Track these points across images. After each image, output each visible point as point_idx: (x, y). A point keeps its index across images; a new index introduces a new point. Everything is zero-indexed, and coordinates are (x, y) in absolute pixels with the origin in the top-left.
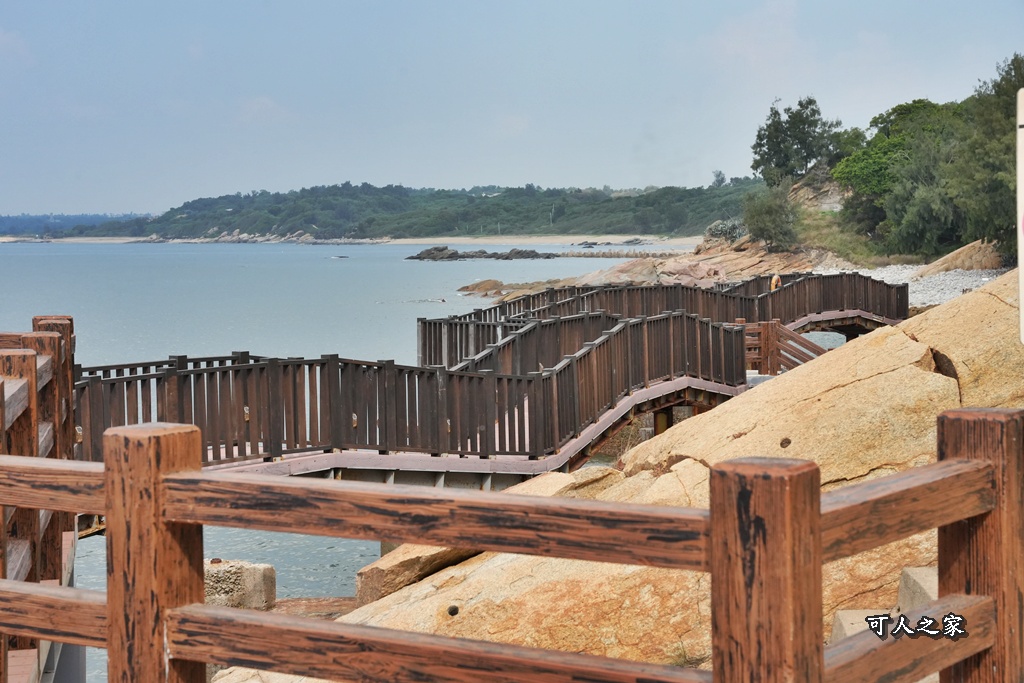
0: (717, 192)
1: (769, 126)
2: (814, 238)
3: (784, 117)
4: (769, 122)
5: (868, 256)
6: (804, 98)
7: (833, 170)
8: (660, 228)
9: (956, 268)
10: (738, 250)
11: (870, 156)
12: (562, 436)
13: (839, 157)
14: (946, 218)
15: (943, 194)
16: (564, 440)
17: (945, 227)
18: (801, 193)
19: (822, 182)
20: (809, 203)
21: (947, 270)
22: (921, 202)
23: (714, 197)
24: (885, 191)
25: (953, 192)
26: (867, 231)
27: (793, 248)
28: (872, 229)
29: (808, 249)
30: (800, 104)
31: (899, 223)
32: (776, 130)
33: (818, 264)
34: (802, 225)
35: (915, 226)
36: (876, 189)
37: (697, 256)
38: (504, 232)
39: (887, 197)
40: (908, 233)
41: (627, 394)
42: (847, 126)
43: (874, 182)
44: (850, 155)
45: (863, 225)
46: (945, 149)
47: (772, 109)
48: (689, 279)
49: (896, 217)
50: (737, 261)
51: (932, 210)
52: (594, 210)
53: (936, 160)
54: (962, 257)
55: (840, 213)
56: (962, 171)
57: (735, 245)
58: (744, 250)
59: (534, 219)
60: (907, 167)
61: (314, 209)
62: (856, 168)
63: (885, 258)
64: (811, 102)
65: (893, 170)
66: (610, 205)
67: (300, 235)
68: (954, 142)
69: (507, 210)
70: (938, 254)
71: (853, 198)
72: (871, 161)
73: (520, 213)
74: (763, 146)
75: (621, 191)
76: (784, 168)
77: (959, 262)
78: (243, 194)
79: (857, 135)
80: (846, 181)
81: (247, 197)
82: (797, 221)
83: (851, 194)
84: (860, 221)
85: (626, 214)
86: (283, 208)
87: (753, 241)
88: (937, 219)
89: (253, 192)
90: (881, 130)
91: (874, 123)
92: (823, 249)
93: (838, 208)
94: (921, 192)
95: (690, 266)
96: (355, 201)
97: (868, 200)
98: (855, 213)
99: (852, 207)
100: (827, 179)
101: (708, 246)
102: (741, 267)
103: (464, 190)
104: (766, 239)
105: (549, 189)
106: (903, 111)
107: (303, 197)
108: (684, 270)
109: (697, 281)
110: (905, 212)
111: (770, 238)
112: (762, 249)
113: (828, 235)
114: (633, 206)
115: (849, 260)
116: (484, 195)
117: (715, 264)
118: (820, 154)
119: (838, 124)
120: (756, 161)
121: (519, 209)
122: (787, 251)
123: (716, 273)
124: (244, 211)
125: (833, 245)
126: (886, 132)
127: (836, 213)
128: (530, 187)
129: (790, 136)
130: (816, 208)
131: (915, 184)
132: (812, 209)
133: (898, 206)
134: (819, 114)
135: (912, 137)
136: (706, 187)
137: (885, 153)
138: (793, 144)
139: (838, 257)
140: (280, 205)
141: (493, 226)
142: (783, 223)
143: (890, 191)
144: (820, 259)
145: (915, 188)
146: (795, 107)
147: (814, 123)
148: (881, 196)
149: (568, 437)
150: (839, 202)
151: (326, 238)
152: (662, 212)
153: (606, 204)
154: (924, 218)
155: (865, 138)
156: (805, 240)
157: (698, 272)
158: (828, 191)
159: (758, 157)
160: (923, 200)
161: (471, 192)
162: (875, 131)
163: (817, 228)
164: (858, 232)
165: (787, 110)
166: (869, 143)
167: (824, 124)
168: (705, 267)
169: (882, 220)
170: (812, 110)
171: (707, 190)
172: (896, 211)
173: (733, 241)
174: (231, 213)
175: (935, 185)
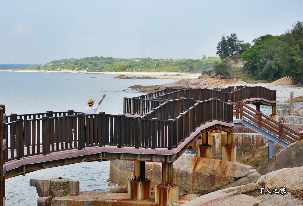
0: (204, 61)
1: (222, 42)
2: (235, 75)
3: (226, 39)
4: (222, 40)
5: (251, 80)
6: (232, 34)
7: (241, 55)
8: (186, 71)
9: (279, 84)
10: (212, 78)
11: (253, 51)
12: (179, 141)
13: (243, 51)
14: (276, 70)
15: (275, 63)
16: (179, 143)
17: (276, 73)
18: (231, 61)
19: (237, 58)
20: (233, 64)
21: (276, 85)
22: (268, 65)
23: (203, 62)
24: (257, 61)
25: (278, 62)
26: (251, 73)
27: (229, 77)
28: (253, 73)
29: (233, 78)
30: (231, 35)
31: (261, 71)
32: (224, 43)
33: (236, 82)
34: (231, 71)
35: (266, 72)
36: (254, 61)
37: (200, 79)
38: (141, 71)
39: (258, 63)
40: (264, 74)
41: (199, 126)
42: (245, 42)
43: (254, 59)
44: (246, 50)
45: (250, 71)
46: (276, 49)
47: (223, 36)
48: (198, 86)
49: (261, 69)
50: (212, 81)
51: (272, 67)
52: (168, 65)
53: (273, 53)
54: (281, 81)
55: (243, 67)
56: (282, 56)
57: (211, 76)
58: (214, 78)
59: (150, 68)
60: (264, 54)
61: (87, 63)
62: (248, 54)
63: (257, 81)
64: (235, 35)
65: (260, 55)
66: (172, 64)
67: (83, 71)
68: (279, 47)
69: (142, 65)
70: (273, 80)
71: (247, 63)
72: (253, 52)
73: (146, 65)
74: (220, 47)
75: (175, 60)
76: (226, 54)
77: (280, 83)
78: (67, 59)
79: (248, 45)
80: (245, 58)
81: (68, 60)
82: (230, 70)
83: (246, 62)
84: (249, 70)
85: (177, 66)
86: (78, 63)
87: (217, 75)
88: (273, 70)
89: (70, 58)
90: (256, 43)
91: (254, 41)
92: (238, 78)
93: (242, 66)
94: (269, 62)
95: (198, 82)
96: (99, 61)
97: (252, 64)
98: (247, 68)
99: (247, 66)
100: (239, 57)
101: (202, 76)
102: (213, 83)
103: (130, 59)
104: (221, 75)
105: (154, 59)
106: (263, 38)
107: (84, 60)
108: (196, 83)
109: (200, 87)
110: (264, 68)
111: (222, 74)
112: (219, 78)
113: (239, 74)
114: (179, 64)
115: (245, 82)
116: (135, 60)
117: (205, 82)
118: (237, 50)
119: (243, 41)
120: (218, 52)
121: (146, 64)
122: (227, 78)
123: (205, 84)
124: (67, 64)
125: (241, 77)
126: (257, 44)
127: (242, 68)
128: (149, 58)
129: (228, 45)
130: (236, 66)
131: (267, 59)
132: (234, 66)
133: (261, 66)
134: (237, 38)
135: (266, 45)
136: (200, 59)
137: (257, 50)
138: (229, 47)
139: (242, 80)
140: (78, 62)
141: (138, 69)
142: (226, 70)
143: (259, 61)
144: (237, 81)
145: (266, 61)
146: (230, 36)
147: (235, 41)
148: (256, 62)
149: (181, 141)
150: (242, 64)
151: (90, 72)
152: (187, 66)
153: (171, 64)
154: (269, 70)
155: (251, 45)
156: (232, 75)
157: (200, 84)
158: (239, 61)
159: (218, 51)
160: (269, 64)
161: (132, 59)
162: (254, 43)
163: (236, 72)
164: (249, 73)
165: (227, 37)
166: (252, 47)
167: (238, 41)
168: (202, 83)
169: (256, 70)
170: (235, 37)
171: (201, 60)
172: (261, 67)
173: (210, 75)
174: (64, 64)
175: (273, 60)
